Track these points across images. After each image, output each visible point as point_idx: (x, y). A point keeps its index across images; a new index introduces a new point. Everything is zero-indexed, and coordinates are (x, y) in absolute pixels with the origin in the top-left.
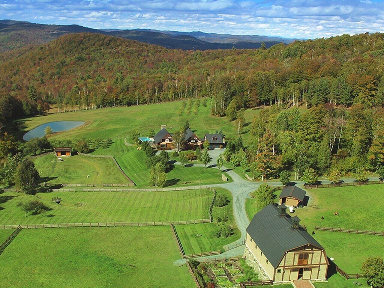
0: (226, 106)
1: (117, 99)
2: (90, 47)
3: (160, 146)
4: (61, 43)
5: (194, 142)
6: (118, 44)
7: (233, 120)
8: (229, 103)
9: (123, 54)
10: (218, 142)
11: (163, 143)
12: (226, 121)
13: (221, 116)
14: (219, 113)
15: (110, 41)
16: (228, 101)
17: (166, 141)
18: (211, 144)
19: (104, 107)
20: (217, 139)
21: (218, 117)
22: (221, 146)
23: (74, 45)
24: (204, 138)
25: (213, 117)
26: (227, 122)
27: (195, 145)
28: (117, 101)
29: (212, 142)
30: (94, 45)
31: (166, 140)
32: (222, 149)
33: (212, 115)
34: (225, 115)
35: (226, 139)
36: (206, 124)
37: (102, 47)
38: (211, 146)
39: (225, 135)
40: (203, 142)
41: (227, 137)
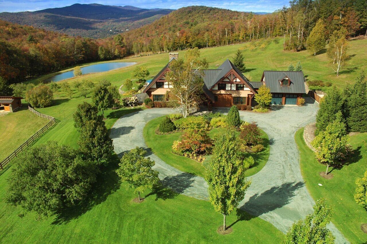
0: (305, 35)
1: (187, 42)
2: (196, 14)
3: (152, 98)
4: (176, 13)
5: (234, 88)
6: (216, 12)
7: (318, 53)
8: (311, 30)
9: (219, 18)
10: (292, 89)
11: (159, 92)
12: (306, 56)
13: (298, 51)
14: (295, 45)
15: (210, 10)
16: (310, 28)
17: (166, 86)
18: (275, 95)
19: (175, 50)
20: (291, 83)
21: (293, 52)
22: (300, 100)
23: (184, 14)
24: (262, 80)
25: (286, 52)
26: (309, 57)
27: (234, 98)
28: (187, 44)
29: (278, 91)
30: (198, 13)
31: (167, 83)
32: (304, 107)
33: (285, 50)
34: (304, 49)
35: (311, 83)
36: (274, 60)
37: (204, 14)
38: (276, 100)
39: (306, 76)
40: (255, 90)
41: (311, 79)
